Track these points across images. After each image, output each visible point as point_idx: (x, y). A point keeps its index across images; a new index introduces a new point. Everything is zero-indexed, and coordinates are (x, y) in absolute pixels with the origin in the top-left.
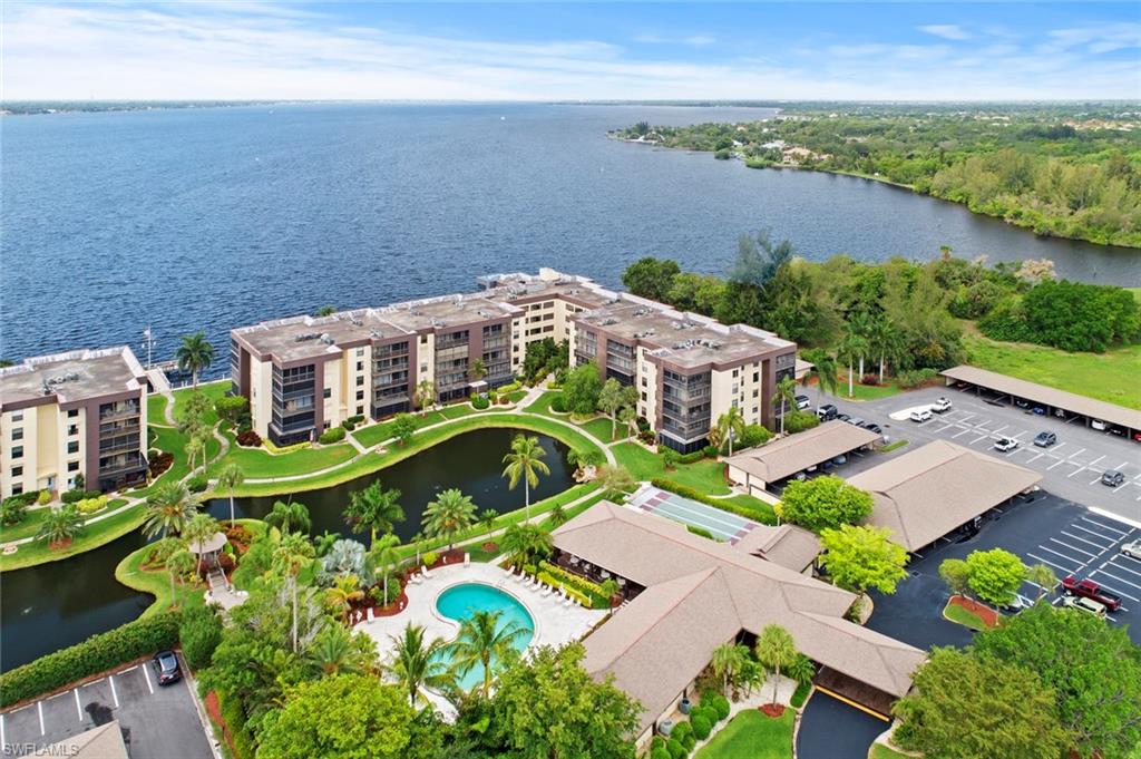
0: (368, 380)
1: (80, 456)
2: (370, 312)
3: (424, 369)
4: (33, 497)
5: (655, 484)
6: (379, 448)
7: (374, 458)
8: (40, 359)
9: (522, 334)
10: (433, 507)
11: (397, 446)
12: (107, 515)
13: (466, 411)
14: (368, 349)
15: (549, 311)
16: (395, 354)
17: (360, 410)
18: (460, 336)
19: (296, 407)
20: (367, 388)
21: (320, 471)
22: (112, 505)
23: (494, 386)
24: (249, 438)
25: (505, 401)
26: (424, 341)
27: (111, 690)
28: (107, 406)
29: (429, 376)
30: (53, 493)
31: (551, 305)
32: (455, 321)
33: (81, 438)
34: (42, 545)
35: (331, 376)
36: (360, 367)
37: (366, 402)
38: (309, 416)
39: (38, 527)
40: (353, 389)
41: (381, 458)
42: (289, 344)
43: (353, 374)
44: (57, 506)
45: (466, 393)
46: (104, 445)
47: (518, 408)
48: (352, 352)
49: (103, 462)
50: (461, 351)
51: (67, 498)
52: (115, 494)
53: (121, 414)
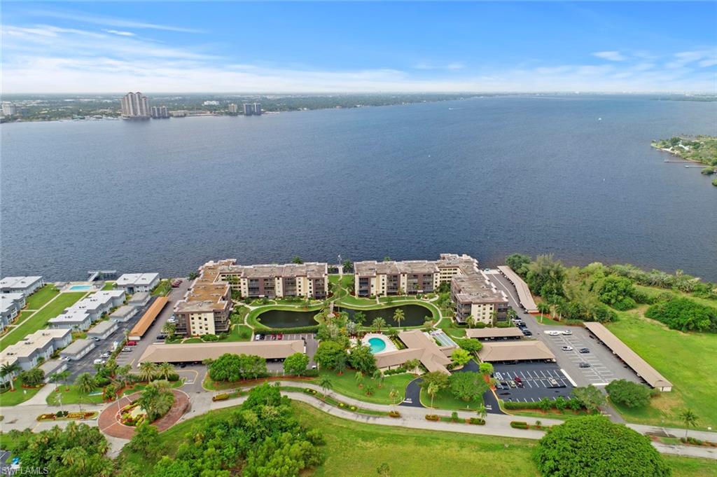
0: (385, 284)
1: (312, 290)
2: (395, 263)
3: (403, 284)
4: (303, 297)
5: (443, 330)
6: (382, 304)
7: (380, 306)
8: (307, 263)
9: (439, 278)
10: (375, 320)
11: (387, 304)
12: (316, 304)
13: (414, 298)
14: (386, 276)
15: (455, 271)
16: (394, 278)
17: (383, 292)
18: (415, 276)
19: (364, 288)
20: (385, 286)
21: (367, 306)
22: (318, 303)
23: (424, 293)
24: (353, 293)
25: (426, 298)
26: (404, 276)
27: (306, 336)
28: (317, 280)
29: (405, 286)
30: (307, 296)
31: (456, 270)
32: (417, 271)
33: (312, 286)
34: (302, 308)
35: (373, 282)
36: (383, 280)
37: (385, 290)
38: (366, 291)
39: (301, 304)
40: (381, 286)
41: (382, 306)
42: (366, 270)
43: (381, 282)
44: (307, 300)
45: (415, 293)
46: (317, 289)
47: (428, 301)
48: (381, 276)
49: (317, 292)
50: (416, 280)
51: (309, 299)
52: (319, 300)
53: (320, 282)
